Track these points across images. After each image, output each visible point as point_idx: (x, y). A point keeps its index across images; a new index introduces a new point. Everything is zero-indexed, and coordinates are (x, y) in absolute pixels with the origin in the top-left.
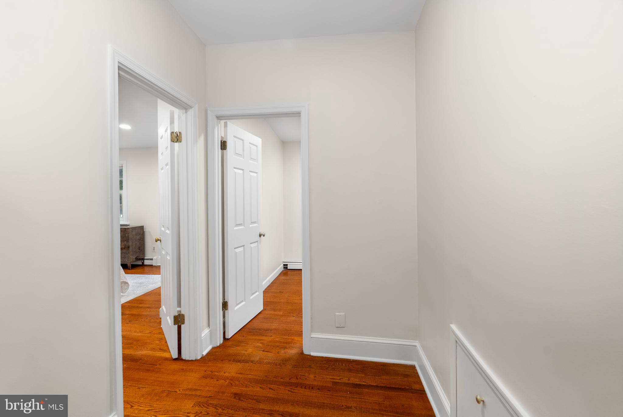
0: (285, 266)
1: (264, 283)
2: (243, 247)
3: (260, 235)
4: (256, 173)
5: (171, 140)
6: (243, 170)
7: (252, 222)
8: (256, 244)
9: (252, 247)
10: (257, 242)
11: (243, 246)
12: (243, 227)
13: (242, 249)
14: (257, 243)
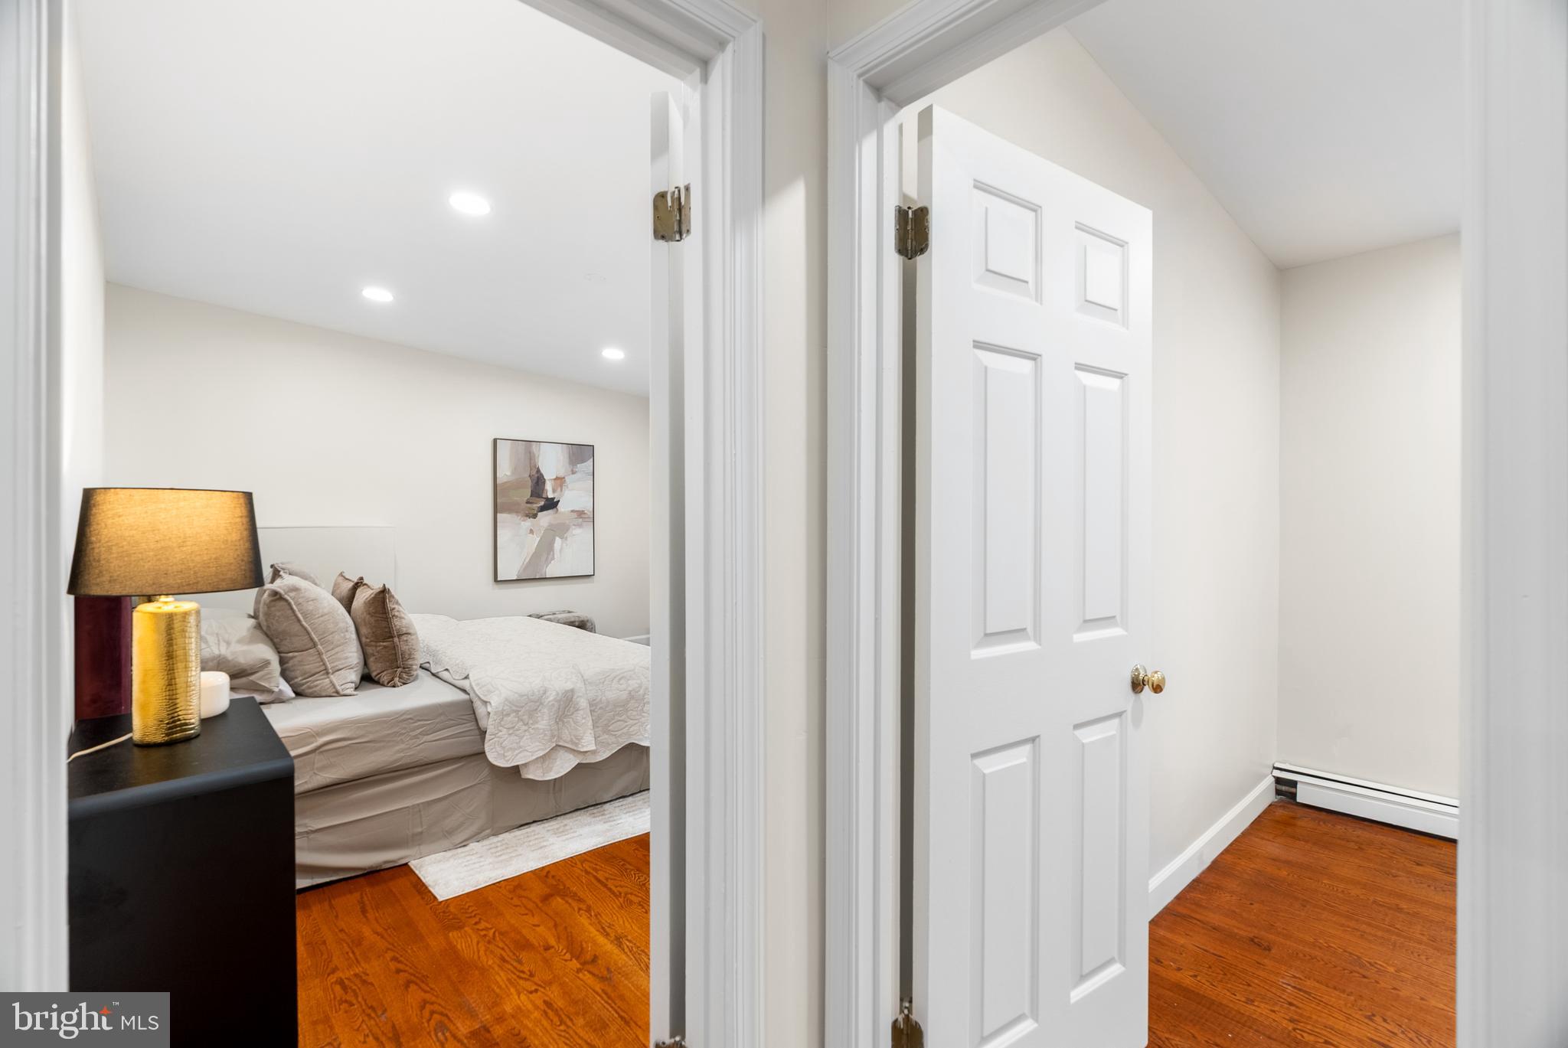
0: (1285, 788)
1: (1154, 883)
2: (1028, 747)
3: (1137, 685)
4: (1120, 376)
5: (655, 232)
6: (1033, 357)
7: (1085, 621)
8: (1111, 728)
9: (1083, 745)
10: (1119, 715)
11: (1033, 740)
12: (1028, 646)
13: (1020, 756)
14: (1116, 721)
